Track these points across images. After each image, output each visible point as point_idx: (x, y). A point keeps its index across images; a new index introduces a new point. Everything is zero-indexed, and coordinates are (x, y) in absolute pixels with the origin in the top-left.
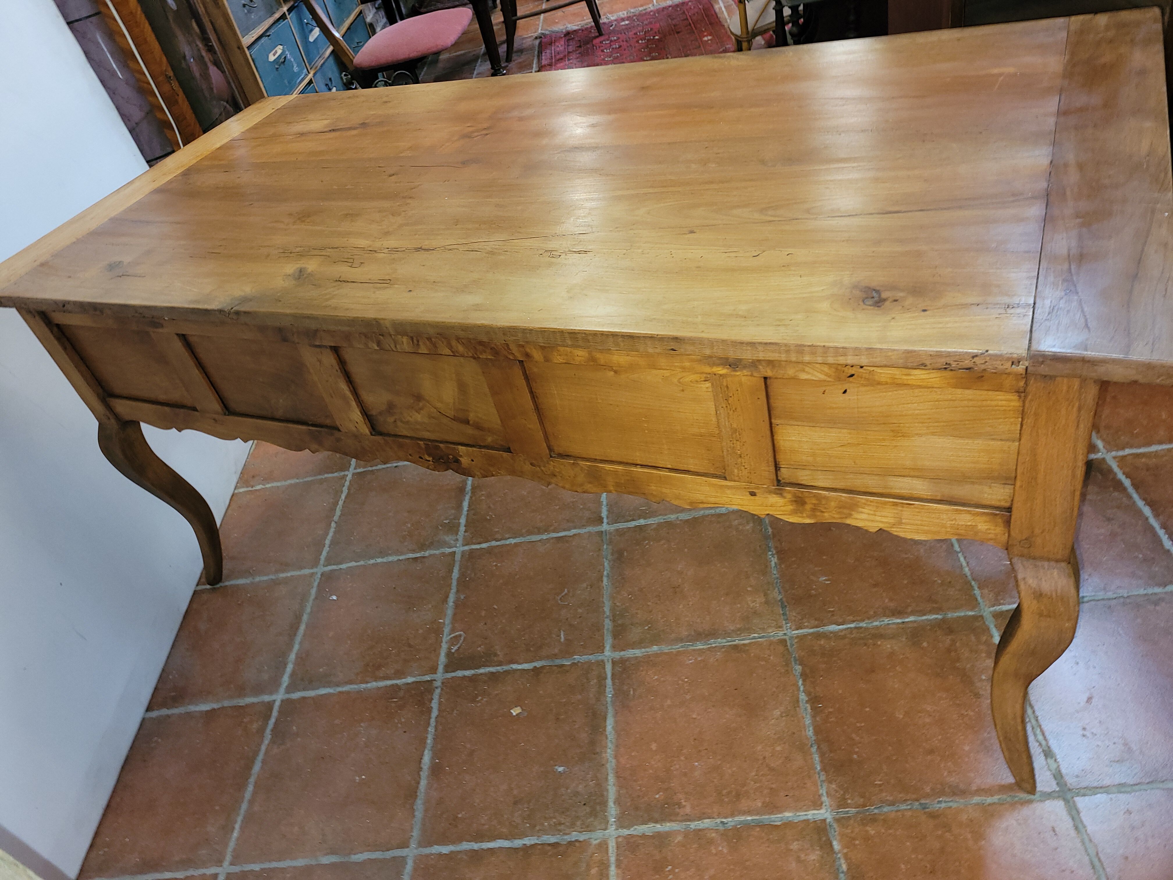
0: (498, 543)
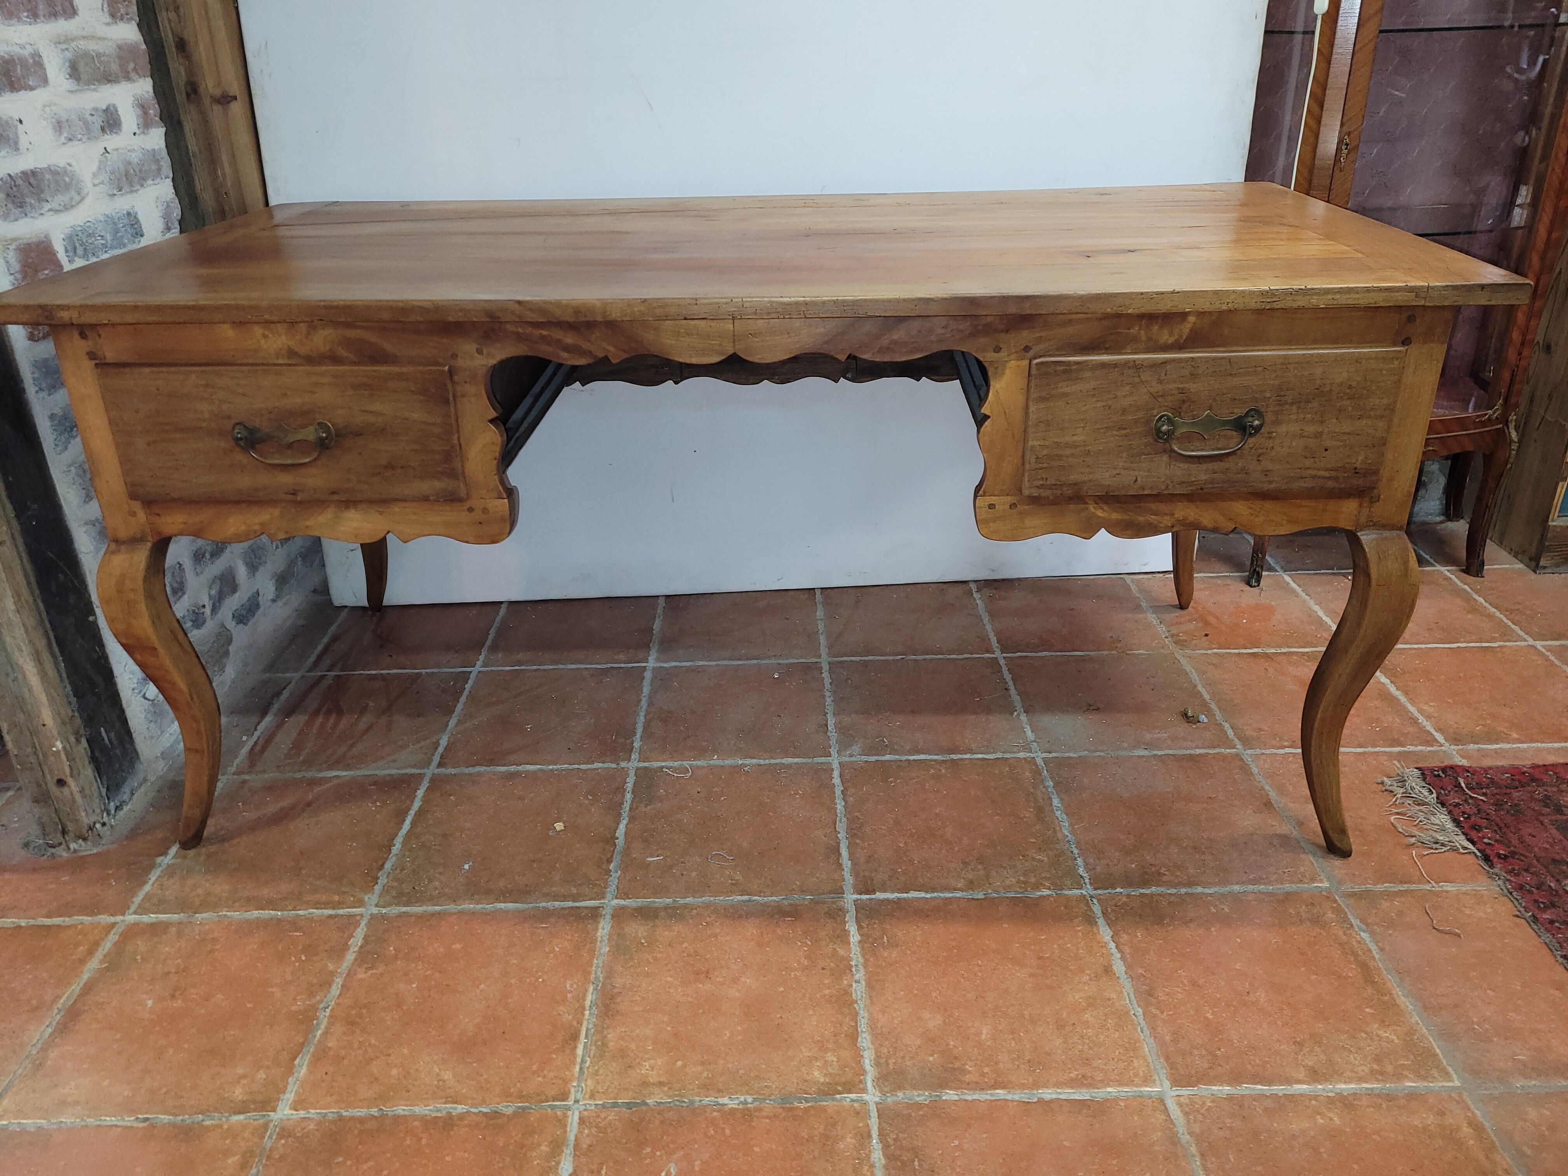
0: (838, 793)
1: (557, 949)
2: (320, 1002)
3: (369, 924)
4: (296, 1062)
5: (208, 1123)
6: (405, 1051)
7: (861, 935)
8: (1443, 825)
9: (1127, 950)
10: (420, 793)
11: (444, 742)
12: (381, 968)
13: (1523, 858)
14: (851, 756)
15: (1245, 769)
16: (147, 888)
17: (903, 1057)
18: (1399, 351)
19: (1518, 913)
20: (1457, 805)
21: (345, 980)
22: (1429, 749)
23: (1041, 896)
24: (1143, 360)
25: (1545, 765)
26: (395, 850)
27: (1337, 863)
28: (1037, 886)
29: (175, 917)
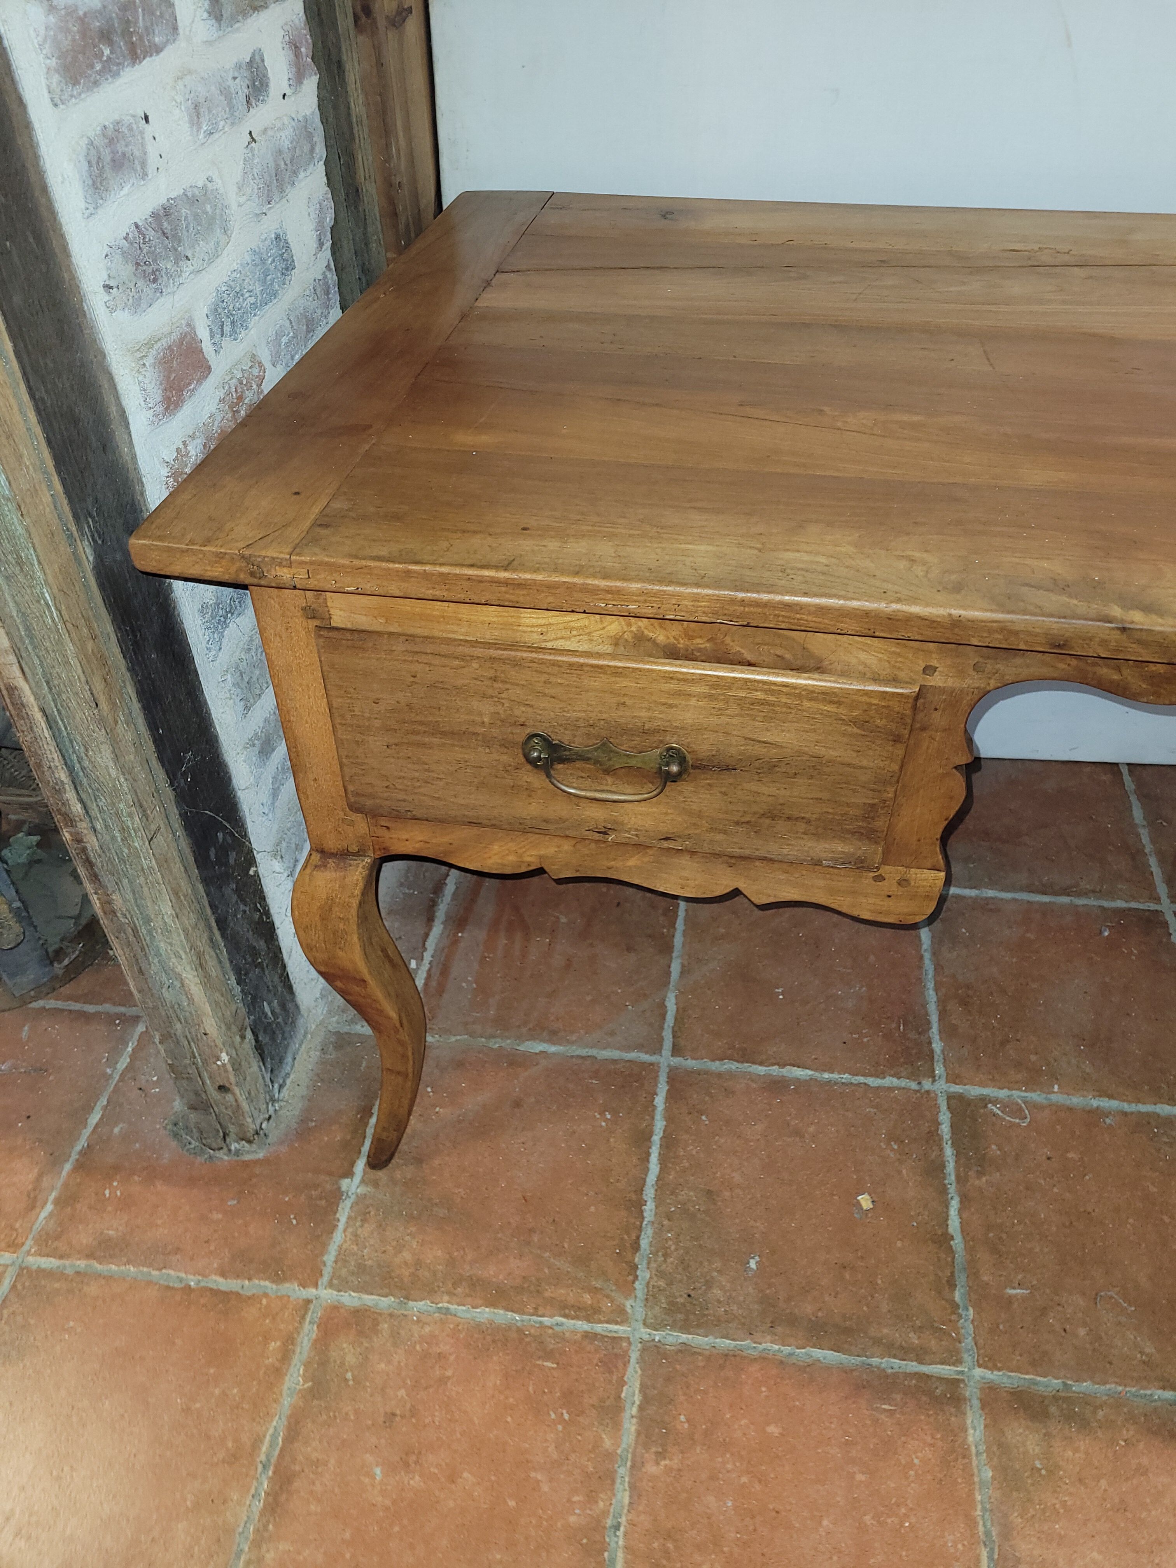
1: (916, 1461)
2: (605, 1513)
3: (641, 1361)
10: (659, 1102)
11: (671, 1006)
12: (676, 1459)
16: (338, 1237)
21: (632, 1473)
26: (648, 1212)
29: (386, 1303)
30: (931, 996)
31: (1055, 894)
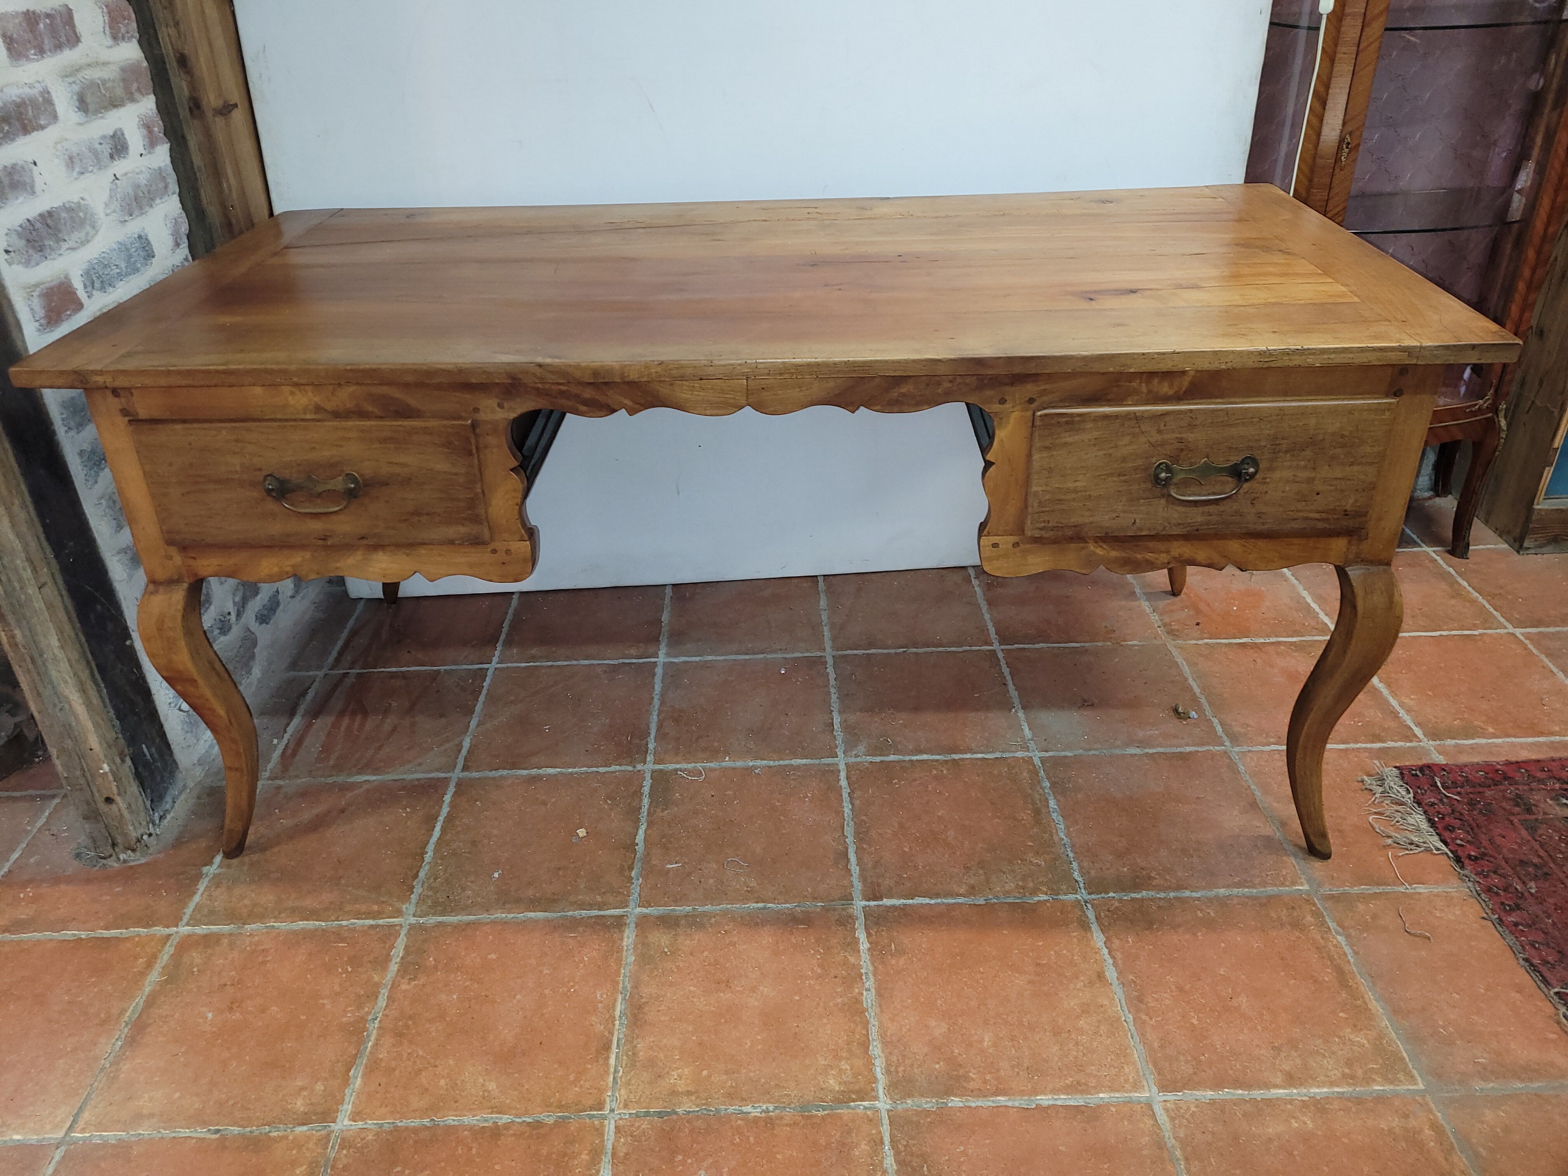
0: (845, 795)
1: (586, 959)
2: (369, 1013)
3: (408, 934)
4: (351, 1073)
5: (274, 1134)
6: (451, 1062)
7: (870, 943)
8: (1419, 826)
9: (1119, 955)
10: (447, 798)
11: (467, 744)
12: (422, 980)
13: (1492, 859)
14: (857, 756)
15: (1233, 768)
16: (197, 898)
17: (912, 1065)
18: (1390, 403)
19: (1485, 915)
20: (1433, 804)
21: (390, 991)
22: (1408, 744)
23: (1039, 901)
24: (1143, 412)
25: (1517, 762)
26: (428, 857)
27: (1317, 864)
28: (1035, 892)
29: (226, 928)
30: (654, 719)
31: (754, 654)
